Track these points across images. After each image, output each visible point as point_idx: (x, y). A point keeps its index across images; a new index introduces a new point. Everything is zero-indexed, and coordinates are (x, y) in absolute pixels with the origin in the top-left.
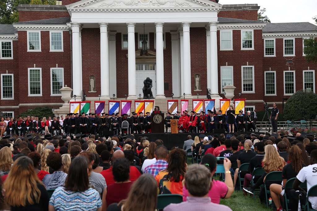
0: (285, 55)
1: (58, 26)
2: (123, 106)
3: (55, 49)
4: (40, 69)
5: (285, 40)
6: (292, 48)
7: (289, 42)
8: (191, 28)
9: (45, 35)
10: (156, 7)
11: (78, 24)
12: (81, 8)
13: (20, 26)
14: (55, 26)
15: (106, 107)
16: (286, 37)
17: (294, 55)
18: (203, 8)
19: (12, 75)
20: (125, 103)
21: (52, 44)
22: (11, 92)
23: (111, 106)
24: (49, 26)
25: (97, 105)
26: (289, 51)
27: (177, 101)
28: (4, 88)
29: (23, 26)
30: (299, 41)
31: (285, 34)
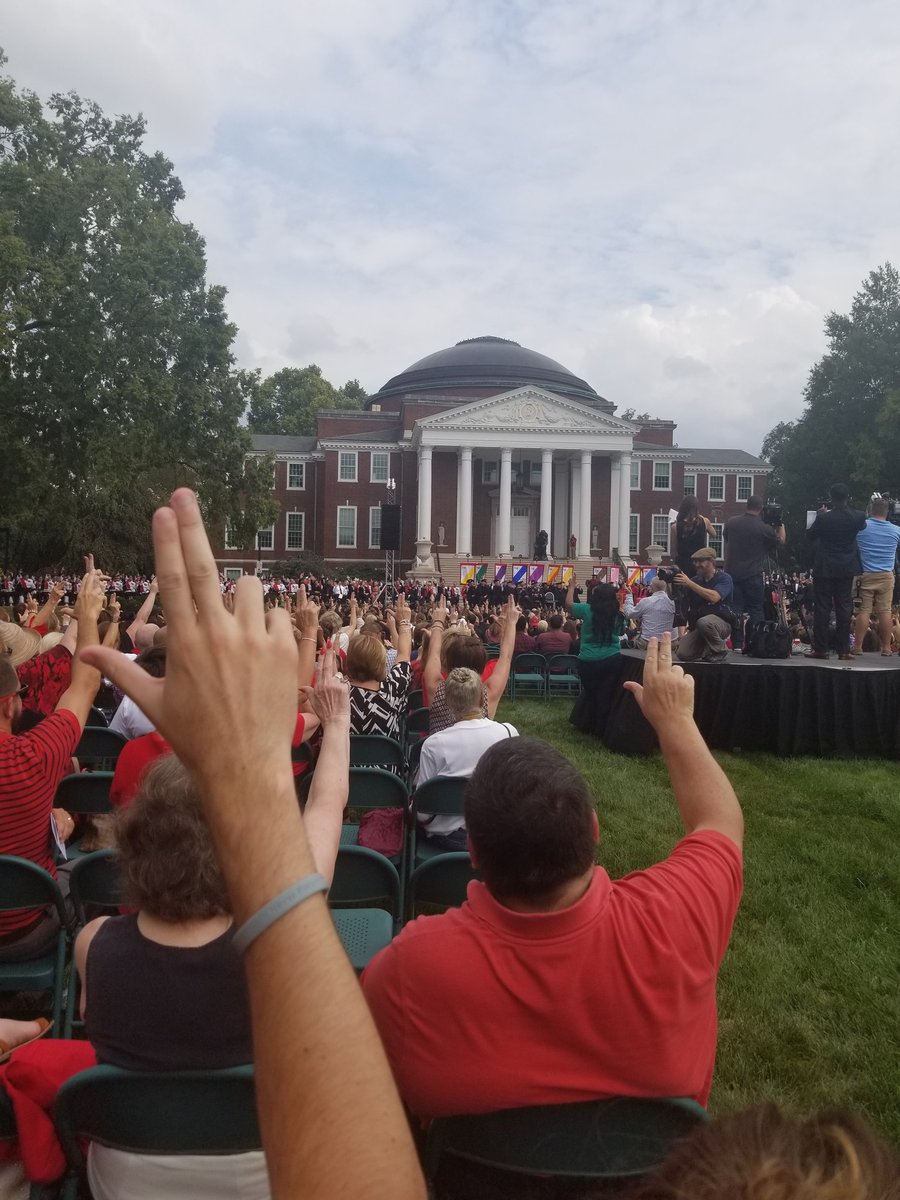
0: (709, 500)
1: (385, 446)
2: (532, 572)
3: (378, 478)
4: (355, 508)
5: (712, 477)
6: (722, 490)
7: (717, 481)
8: (593, 457)
9: (364, 457)
10: (544, 426)
11: (431, 446)
12: (437, 424)
13: (329, 444)
14: (380, 445)
15: (508, 570)
16: (713, 472)
17: (723, 500)
18: (613, 430)
19: (303, 514)
20: (536, 567)
21: (374, 472)
22: (300, 539)
23: (516, 571)
24: (371, 445)
25: (498, 568)
26: (717, 493)
27: (606, 568)
28: (290, 533)
29: (334, 444)
30: (731, 479)
31: (711, 468)
